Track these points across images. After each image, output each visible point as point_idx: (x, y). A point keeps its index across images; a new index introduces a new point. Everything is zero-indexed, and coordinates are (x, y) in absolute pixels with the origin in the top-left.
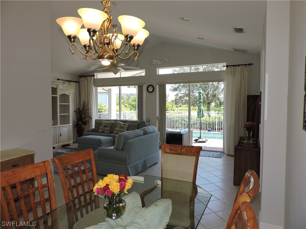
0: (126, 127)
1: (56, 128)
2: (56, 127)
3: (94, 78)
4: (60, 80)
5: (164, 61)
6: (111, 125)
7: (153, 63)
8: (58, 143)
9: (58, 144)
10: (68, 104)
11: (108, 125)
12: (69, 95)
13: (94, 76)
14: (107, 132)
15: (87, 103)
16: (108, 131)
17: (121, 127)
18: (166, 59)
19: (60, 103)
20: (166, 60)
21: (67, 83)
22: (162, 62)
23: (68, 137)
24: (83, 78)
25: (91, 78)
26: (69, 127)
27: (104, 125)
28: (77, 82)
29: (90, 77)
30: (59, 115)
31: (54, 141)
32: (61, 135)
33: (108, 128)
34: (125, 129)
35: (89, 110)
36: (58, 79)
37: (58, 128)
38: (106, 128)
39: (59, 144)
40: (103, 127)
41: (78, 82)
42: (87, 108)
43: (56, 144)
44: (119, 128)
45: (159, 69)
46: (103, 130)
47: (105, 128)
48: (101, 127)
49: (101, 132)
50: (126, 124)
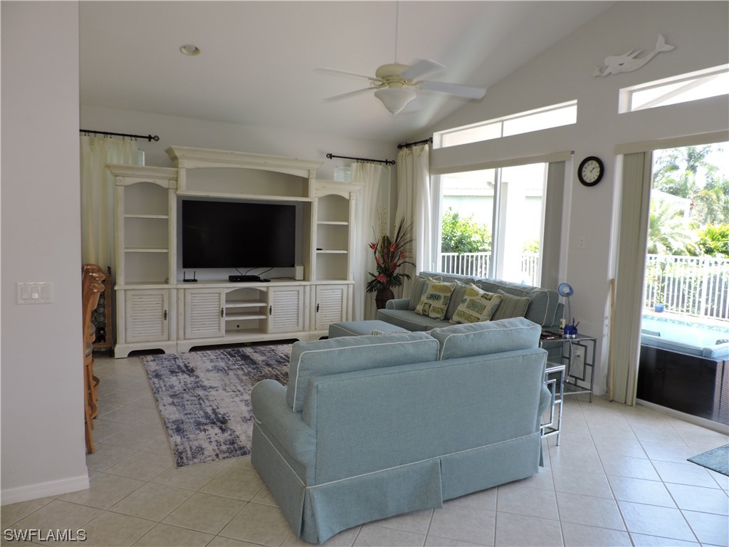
0: (489, 306)
1: (304, 289)
2: (304, 286)
3: (431, 147)
4: (334, 156)
5: (651, 55)
6: (449, 295)
7: (607, 72)
8: (310, 329)
9: (308, 333)
10: (346, 223)
11: (441, 294)
12: (348, 198)
13: (430, 141)
14: (433, 315)
15: (409, 223)
16: (438, 312)
17: (473, 305)
18: (661, 45)
19: (318, 220)
20: (658, 50)
21: (355, 165)
22: (641, 62)
23: (342, 316)
24: (405, 150)
25: (422, 149)
26: (345, 288)
27: (431, 293)
28: (390, 162)
29: (421, 146)
30: (314, 252)
31: (298, 324)
32: (318, 307)
33: (439, 304)
34: (486, 312)
35: (414, 241)
36: (331, 156)
37: (311, 290)
38: (435, 304)
39: (312, 333)
40: (428, 298)
41: (393, 163)
42: (408, 236)
43: (303, 330)
44: (468, 307)
45: (631, 92)
46: (427, 306)
47: (430, 302)
48: (424, 298)
49: (421, 312)
50: (492, 296)
